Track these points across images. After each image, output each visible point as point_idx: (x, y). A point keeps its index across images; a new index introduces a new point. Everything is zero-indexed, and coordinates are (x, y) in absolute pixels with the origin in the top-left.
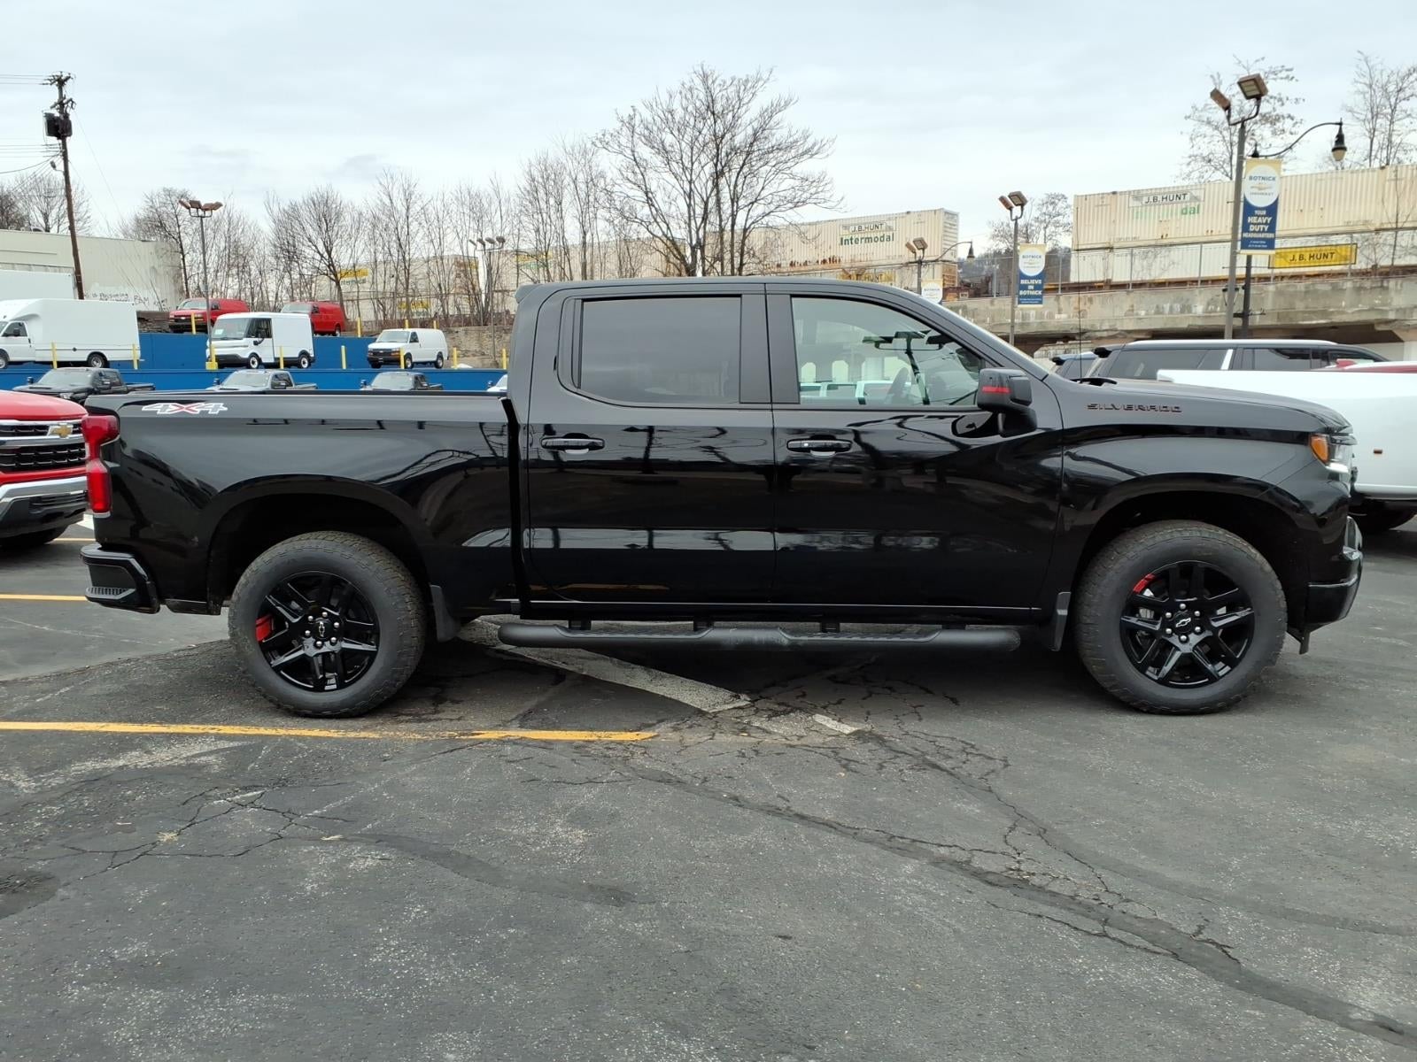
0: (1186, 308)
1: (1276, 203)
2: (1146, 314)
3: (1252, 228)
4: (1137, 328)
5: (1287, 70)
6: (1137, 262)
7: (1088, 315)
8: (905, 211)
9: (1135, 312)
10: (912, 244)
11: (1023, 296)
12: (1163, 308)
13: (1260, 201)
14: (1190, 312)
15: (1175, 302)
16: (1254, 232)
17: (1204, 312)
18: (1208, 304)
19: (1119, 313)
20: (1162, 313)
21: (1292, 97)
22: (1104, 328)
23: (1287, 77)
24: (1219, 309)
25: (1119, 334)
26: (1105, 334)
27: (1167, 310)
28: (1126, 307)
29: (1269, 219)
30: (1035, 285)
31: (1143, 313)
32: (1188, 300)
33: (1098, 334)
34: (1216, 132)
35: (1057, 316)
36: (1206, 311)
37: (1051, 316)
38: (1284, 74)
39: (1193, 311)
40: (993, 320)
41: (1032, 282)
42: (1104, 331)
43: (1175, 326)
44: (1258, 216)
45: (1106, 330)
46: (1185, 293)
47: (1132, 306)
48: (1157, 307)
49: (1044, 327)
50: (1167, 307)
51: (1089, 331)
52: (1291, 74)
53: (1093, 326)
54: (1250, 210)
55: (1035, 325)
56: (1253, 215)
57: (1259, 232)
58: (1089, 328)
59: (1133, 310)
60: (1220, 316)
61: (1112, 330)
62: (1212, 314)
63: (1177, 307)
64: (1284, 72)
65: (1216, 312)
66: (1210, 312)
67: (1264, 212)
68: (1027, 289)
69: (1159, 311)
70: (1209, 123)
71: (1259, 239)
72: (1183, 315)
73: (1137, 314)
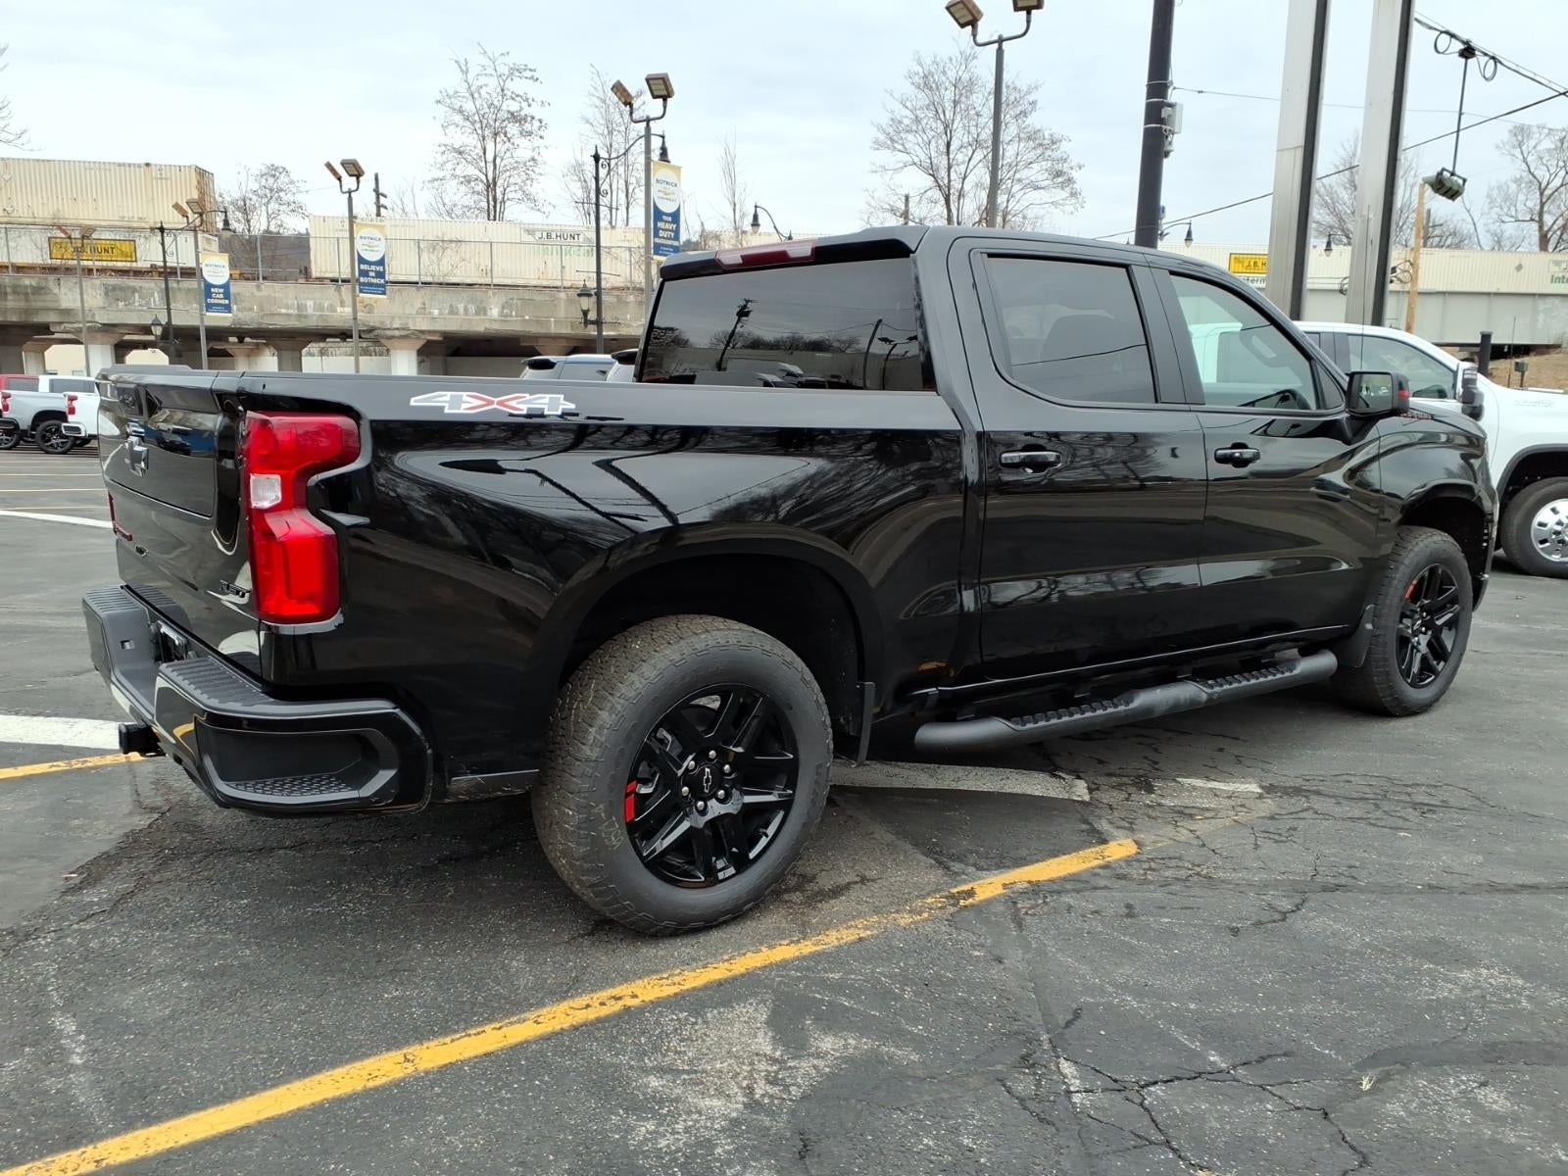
0: (482, 310)
1: (678, 210)
2: (440, 314)
3: (661, 233)
4: (432, 328)
5: (530, 70)
6: (425, 256)
7: (376, 311)
8: (143, 161)
9: (427, 310)
10: (185, 207)
11: (364, 284)
12: (457, 308)
13: (667, 207)
14: (485, 314)
15: (469, 302)
16: (663, 238)
17: (499, 315)
18: (503, 308)
19: (411, 310)
20: (457, 314)
21: (538, 99)
22: (395, 326)
23: (532, 78)
24: (514, 313)
25: (413, 334)
26: (397, 333)
27: (461, 310)
28: (418, 305)
29: (675, 226)
30: (376, 272)
31: (436, 312)
32: (482, 301)
33: (389, 333)
34: (468, 123)
35: (339, 309)
36: (501, 314)
37: (332, 308)
38: (528, 74)
39: (489, 314)
40: (261, 309)
41: (373, 268)
42: (395, 329)
43: (472, 329)
44: (666, 222)
45: (397, 329)
46: (478, 293)
47: (424, 304)
48: (451, 306)
49: (326, 321)
50: (461, 307)
51: (379, 328)
52: (536, 75)
53: (382, 323)
54: (659, 215)
55: (315, 318)
56: (662, 220)
57: (667, 238)
58: (378, 325)
59: (425, 309)
60: (516, 321)
61: (403, 329)
62: (509, 319)
63: (472, 308)
64: (528, 71)
65: (511, 316)
66: (506, 316)
67: (670, 219)
68: (368, 276)
69: (453, 311)
70: (461, 111)
71: (666, 246)
72: (478, 317)
73: (430, 313)
